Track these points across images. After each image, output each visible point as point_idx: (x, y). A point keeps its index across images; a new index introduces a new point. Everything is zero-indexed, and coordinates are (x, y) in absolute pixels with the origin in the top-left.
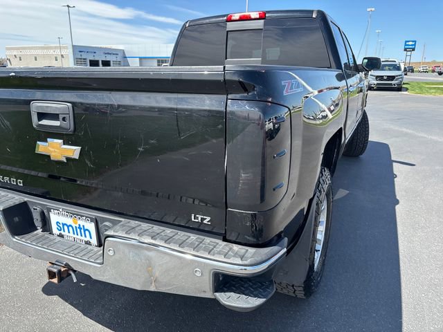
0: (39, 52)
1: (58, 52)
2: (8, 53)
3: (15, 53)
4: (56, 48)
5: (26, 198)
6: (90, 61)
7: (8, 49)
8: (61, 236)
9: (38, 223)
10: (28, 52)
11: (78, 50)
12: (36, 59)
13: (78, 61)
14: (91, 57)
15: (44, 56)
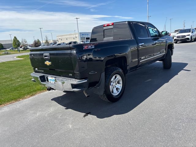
0: (68, 36)
1: (74, 36)
2: (57, 38)
3: (60, 38)
4: (74, 34)
5: (44, 75)
6: (86, 38)
7: (57, 36)
8: (50, 82)
9: (46, 80)
10: (64, 37)
11: (82, 34)
12: (67, 39)
13: (82, 38)
14: (87, 37)
15: (70, 38)
